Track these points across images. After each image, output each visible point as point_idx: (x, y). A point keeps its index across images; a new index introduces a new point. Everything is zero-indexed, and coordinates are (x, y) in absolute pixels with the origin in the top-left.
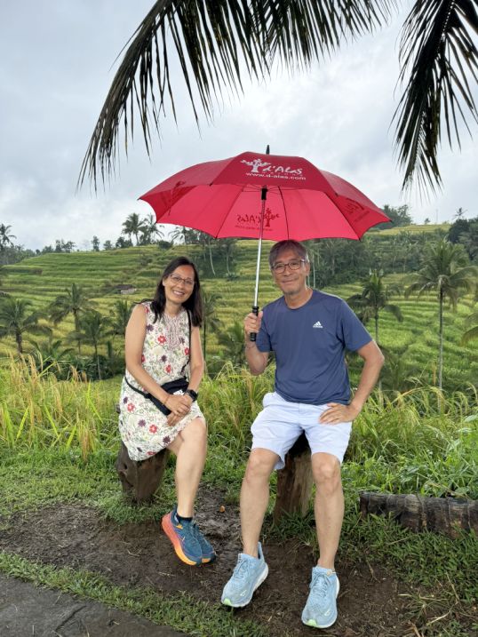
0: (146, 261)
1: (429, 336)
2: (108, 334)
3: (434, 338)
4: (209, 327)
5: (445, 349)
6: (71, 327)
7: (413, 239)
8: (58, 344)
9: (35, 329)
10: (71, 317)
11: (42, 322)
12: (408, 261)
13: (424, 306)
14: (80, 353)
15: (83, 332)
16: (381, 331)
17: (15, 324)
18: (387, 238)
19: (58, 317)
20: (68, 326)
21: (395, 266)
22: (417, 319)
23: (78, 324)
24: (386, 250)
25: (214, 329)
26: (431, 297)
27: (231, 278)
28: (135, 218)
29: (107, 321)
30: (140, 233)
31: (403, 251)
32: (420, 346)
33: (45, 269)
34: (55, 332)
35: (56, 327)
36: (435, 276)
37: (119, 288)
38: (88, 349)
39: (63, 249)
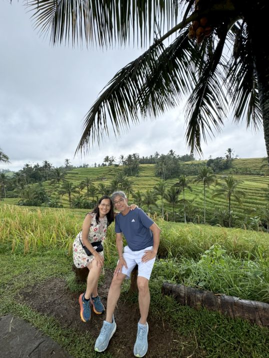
0: (110, 170)
1: (201, 196)
2: (97, 194)
3: (203, 197)
4: (129, 192)
5: (206, 201)
6: (86, 191)
7: (195, 165)
8: (81, 196)
9: (75, 192)
10: (86, 188)
11: (77, 189)
12: (194, 172)
13: (200, 186)
14: (88, 200)
15: (90, 193)
16: (185, 194)
17: (69, 190)
18: (187, 164)
19: (82, 188)
20: (85, 191)
21: (190, 173)
22: (197, 190)
23: (88, 190)
24: (187, 168)
25: (131, 193)
26: (201, 184)
27: (137, 176)
28: (107, 157)
29: (97, 190)
30: (109, 162)
31: (192, 168)
32: (198, 199)
33: (79, 173)
34: (81, 192)
35: (81, 191)
36: (202, 177)
37: (101, 179)
38: (91, 198)
39: (85, 166)
